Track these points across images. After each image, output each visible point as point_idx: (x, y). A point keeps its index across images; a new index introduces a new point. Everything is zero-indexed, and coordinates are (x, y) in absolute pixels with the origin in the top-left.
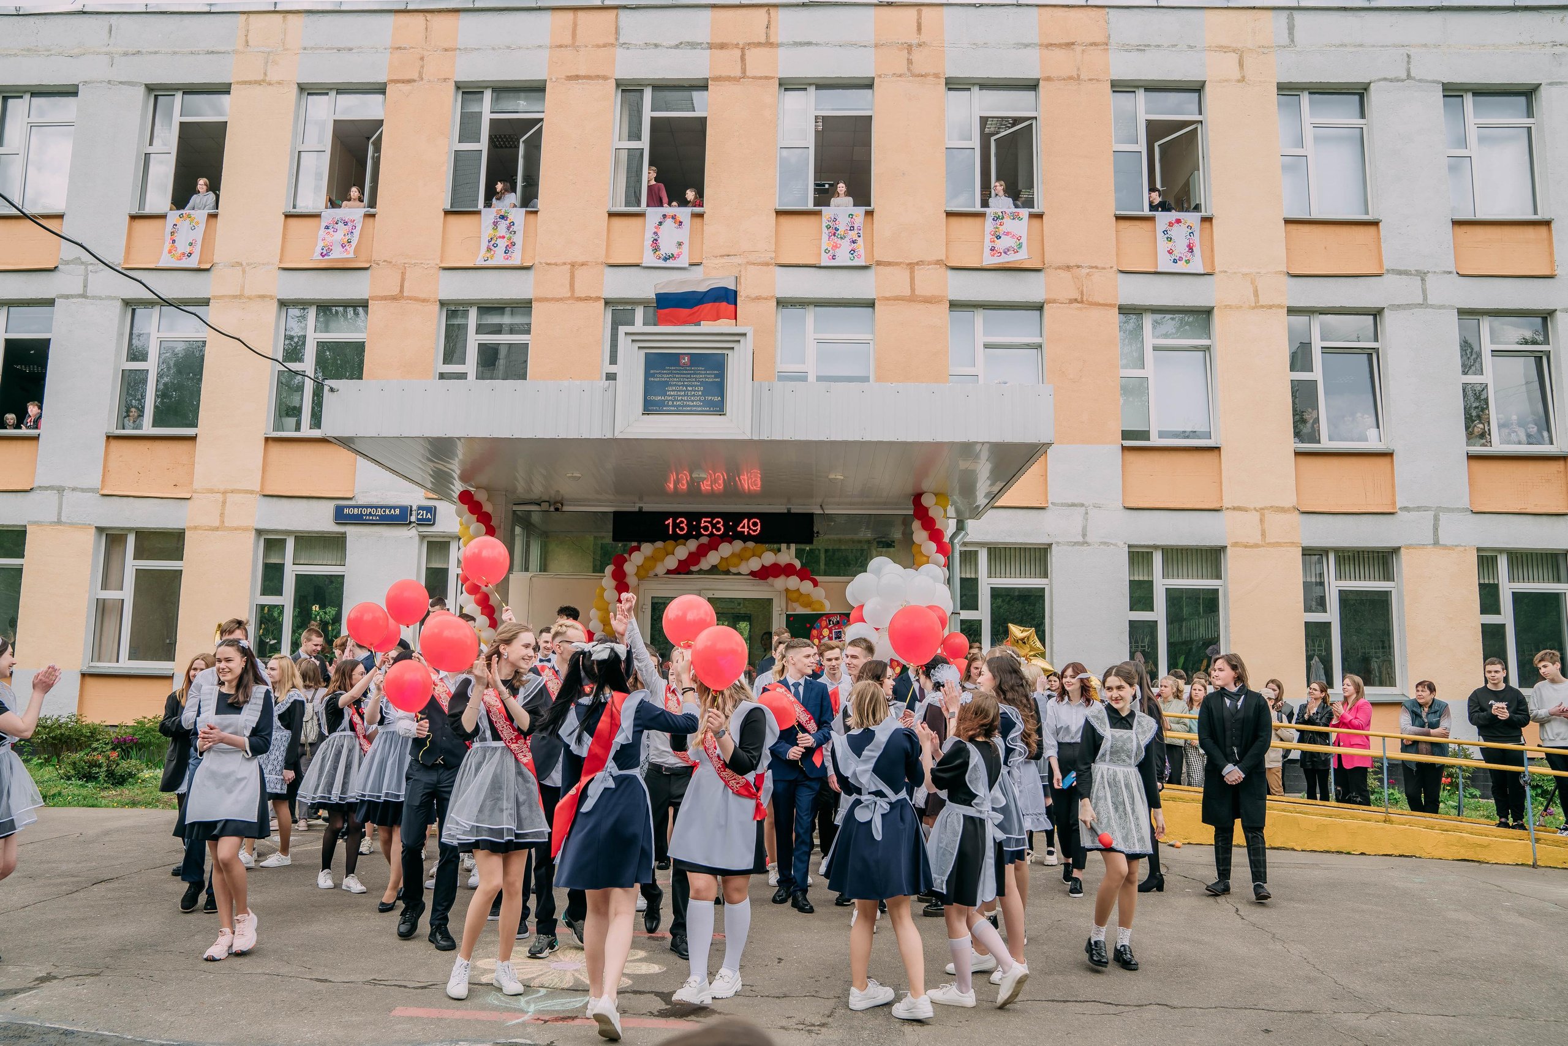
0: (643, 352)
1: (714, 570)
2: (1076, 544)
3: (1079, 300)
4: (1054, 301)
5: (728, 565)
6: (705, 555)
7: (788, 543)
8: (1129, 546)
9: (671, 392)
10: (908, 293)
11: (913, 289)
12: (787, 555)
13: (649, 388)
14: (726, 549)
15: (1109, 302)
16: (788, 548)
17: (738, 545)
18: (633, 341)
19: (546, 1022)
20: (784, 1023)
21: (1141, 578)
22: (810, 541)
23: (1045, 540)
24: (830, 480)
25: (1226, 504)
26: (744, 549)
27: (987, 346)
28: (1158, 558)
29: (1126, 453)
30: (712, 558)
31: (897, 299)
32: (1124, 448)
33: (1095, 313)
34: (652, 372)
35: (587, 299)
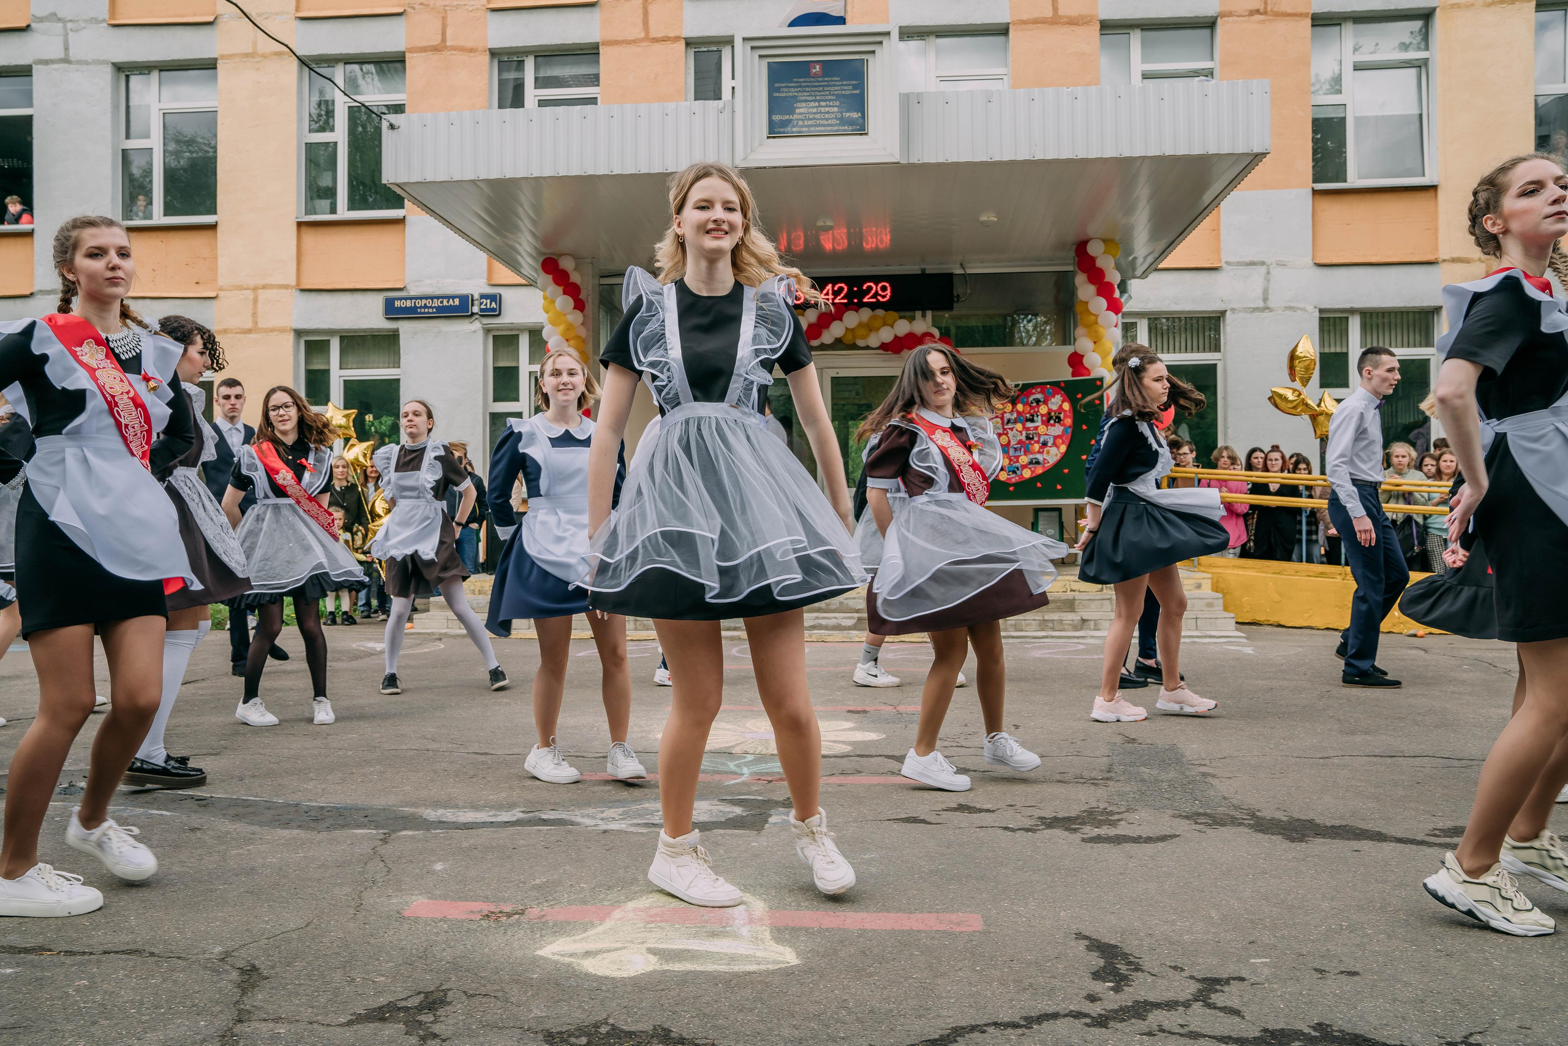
0: (765, 63)
1: (839, 344)
2: (1255, 310)
3: (1262, 10)
4: (1230, 14)
5: (855, 338)
6: (827, 326)
7: (924, 310)
8: (1321, 311)
9: (801, 109)
10: (1049, 13)
11: (1055, 9)
12: (922, 324)
13: (775, 105)
14: (851, 319)
15: (1300, 10)
16: (924, 316)
17: (865, 314)
18: (753, 48)
19: (770, 782)
20: (1059, 777)
21: (1333, 350)
22: (950, 308)
23: (1216, 306)
24: (982, 223)
25: (1443, 253)
26: (873, 318)
27: (1146, 76)
28: (1355, 326)
29: (1317, 197)
30: (836, 330)
31: (1036, 21)
32: (1315, 192)
33: (1282, 26)
34: (777, 85)
35: (665, 39)
